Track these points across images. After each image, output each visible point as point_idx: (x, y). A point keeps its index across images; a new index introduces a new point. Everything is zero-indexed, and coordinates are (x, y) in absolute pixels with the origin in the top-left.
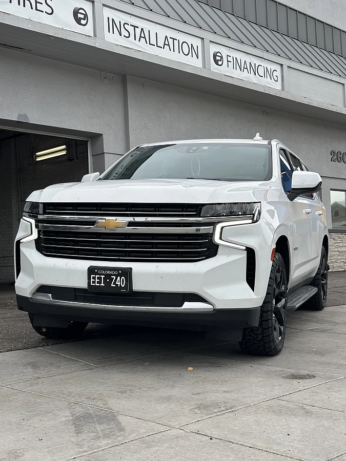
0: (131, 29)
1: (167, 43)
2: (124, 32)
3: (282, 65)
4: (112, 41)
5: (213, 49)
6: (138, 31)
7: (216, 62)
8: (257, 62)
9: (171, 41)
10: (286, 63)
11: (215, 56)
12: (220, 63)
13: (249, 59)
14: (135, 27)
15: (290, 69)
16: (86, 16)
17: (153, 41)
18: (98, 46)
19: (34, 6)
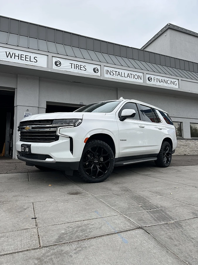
0: (115, 73)
1: (128, 75)
2: (112, 74)
3: (178, 80)
4: (107, 77)
5: (148, 76)
6: (117, 73)
7: (149, 80)
8: (167, 79)
9: (130, 75)
10: (180, 78)
11: (148, 78)
12: (150, 80)
13: (163, 78)
14: (116, 72)
15: (182, 81)
16: (98, 70)
17: (123, 75)
18: (101, 79)
19: (79, 69)
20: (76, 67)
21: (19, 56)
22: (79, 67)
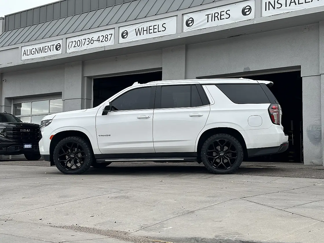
4: (267, 15)
16: (250, 9)
18: (255, 22)
19: (219, 19)
20: (215, 17)
21: (147, 30)
22: (219, 17)
